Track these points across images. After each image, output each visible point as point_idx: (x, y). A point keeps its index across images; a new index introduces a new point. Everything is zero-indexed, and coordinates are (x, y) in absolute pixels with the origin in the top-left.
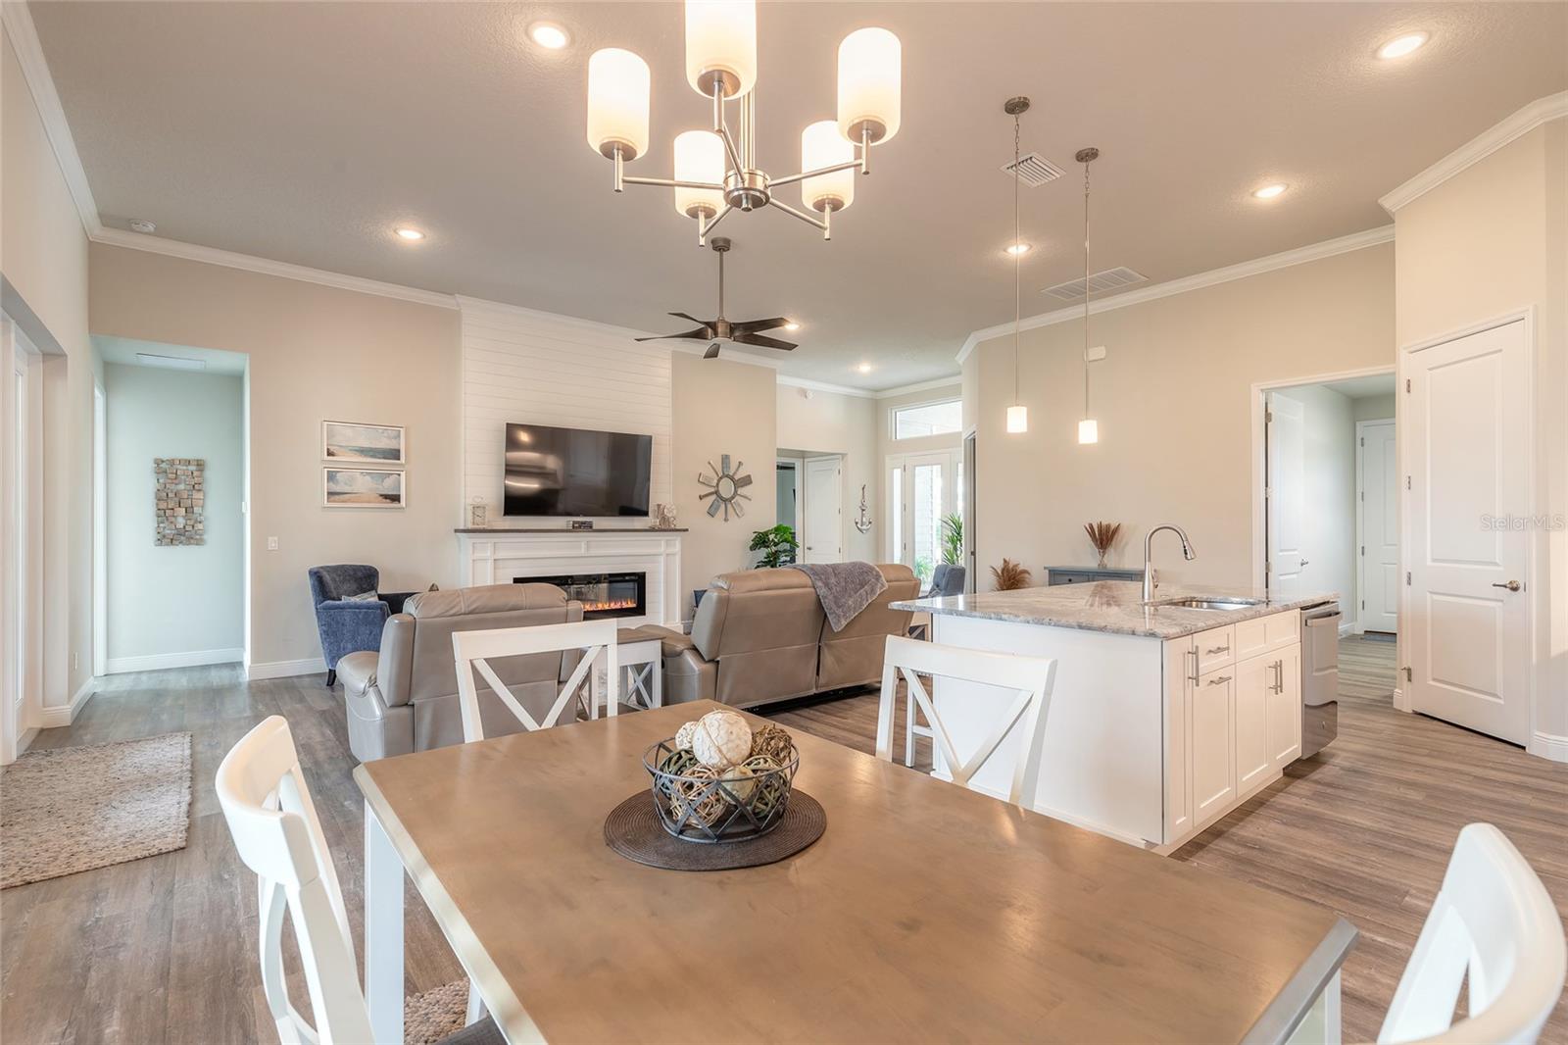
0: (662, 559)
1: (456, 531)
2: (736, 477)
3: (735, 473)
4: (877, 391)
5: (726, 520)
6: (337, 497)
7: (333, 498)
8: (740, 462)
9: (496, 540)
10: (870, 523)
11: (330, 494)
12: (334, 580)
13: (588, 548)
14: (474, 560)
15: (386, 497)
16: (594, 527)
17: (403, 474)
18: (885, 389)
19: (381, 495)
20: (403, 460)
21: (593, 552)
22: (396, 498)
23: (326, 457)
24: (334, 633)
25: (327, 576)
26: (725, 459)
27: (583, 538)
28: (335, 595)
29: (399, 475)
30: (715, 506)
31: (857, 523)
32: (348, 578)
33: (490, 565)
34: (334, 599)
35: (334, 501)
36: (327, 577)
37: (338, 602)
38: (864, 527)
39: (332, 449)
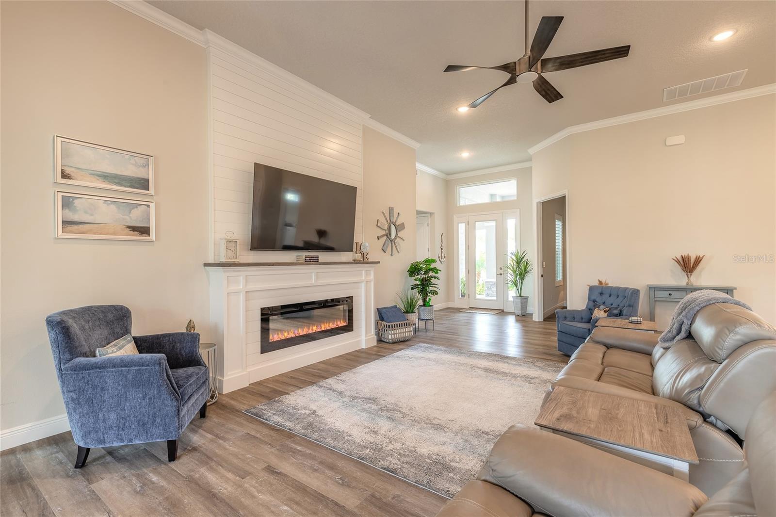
0: (363, 285)
1: (206, 265)
2: (397, 224)
3: (396, 221)
4: (448, 174)
5: (392, 255)
6: (75, 227)
7: (70, 228)
8: (399, 213)
9: (248, 273)
10: (445, 257)
11: (65, 223)
12: (83, 329)
13: (317, 278)
14: (228, 293)
15: (134, 229)
16: (320, 261)
17: (152, 206)
18: (452, 174)
19: (129, 227)
20: (152, 191)
21: (321, 282)
22: (145, 231)
23: (60, 180)
24: (90, 402)
25: (75, 325)
26: (391, 210)
27: (313, 269)
28: (86, 349)
29: (148, 206)
30: (386, 244)
31: (439, 257)
32: (97, 323)
33: (242, 297)
34: (85, 355)
35: (71, 232)
36: (75, 327)
37: (93, 360)
38: (442, 260)
39: (68, 170)
